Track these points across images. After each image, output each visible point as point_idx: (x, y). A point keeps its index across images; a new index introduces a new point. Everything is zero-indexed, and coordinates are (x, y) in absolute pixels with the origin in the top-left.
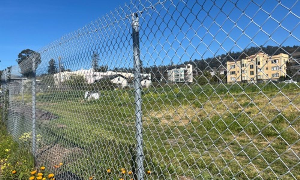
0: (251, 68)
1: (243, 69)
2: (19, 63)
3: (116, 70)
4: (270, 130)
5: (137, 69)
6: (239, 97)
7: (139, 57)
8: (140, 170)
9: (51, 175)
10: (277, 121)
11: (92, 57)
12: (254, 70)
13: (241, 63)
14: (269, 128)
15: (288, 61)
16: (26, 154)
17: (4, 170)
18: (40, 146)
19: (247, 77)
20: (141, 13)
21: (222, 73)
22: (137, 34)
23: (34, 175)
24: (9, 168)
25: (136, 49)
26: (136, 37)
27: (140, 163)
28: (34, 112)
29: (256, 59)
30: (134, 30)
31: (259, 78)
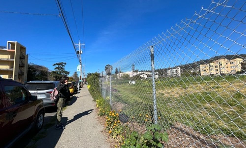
0: (216, 67)
1: (211, 68)
2: (105, 70)
3: (142, 71)
4: (231, 102)
5: (153, 70)
6: (209, 83)
7: (154, 65)
8: (156, 116)
9: (117, 114)
10: (236, 97)
11: (132, 66)
12: (218, 68)
13: (209, 65)
14: (230, 101)
15: (243, 62)
16: (108, 105)
17: (101, 110)
18: (113, 102)
19: (214, 72)
20: (155, 45)
21: (198, 71)
22: (153, 54)
23: (111, 113)
24: (102, 110)
25: (152, 61)
26: (152, 56)
27: (155, 113)
28: (111, 88)
29: (219, 63)
30: (151, 53)
31: (221, 73)
